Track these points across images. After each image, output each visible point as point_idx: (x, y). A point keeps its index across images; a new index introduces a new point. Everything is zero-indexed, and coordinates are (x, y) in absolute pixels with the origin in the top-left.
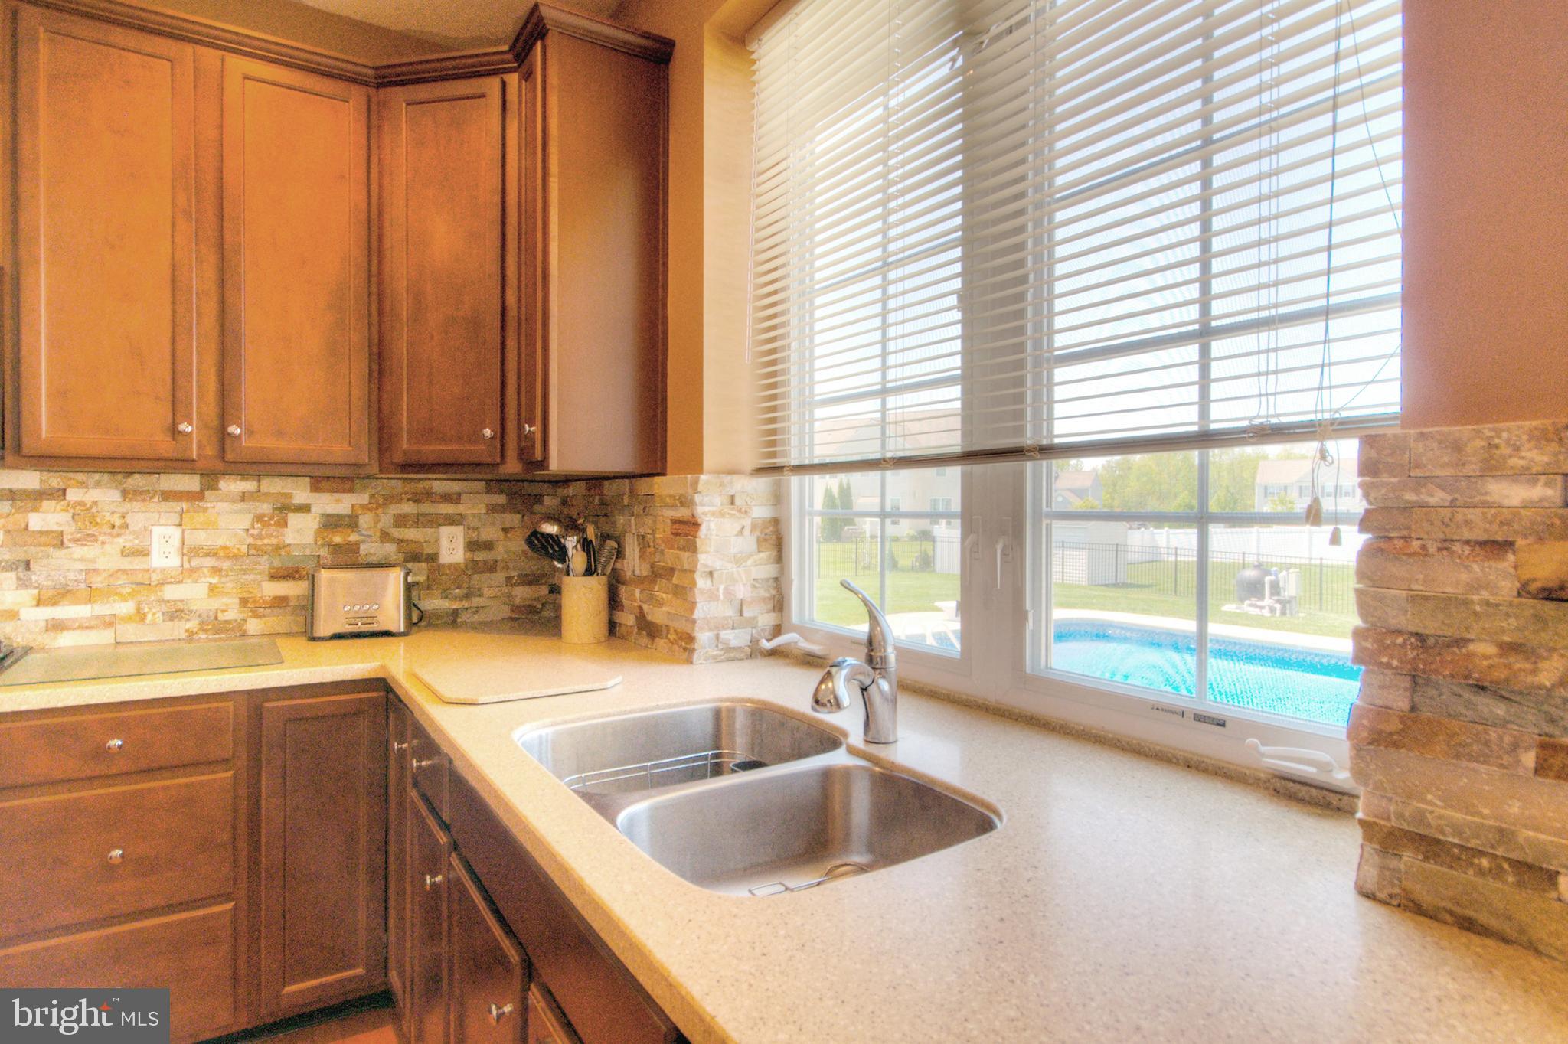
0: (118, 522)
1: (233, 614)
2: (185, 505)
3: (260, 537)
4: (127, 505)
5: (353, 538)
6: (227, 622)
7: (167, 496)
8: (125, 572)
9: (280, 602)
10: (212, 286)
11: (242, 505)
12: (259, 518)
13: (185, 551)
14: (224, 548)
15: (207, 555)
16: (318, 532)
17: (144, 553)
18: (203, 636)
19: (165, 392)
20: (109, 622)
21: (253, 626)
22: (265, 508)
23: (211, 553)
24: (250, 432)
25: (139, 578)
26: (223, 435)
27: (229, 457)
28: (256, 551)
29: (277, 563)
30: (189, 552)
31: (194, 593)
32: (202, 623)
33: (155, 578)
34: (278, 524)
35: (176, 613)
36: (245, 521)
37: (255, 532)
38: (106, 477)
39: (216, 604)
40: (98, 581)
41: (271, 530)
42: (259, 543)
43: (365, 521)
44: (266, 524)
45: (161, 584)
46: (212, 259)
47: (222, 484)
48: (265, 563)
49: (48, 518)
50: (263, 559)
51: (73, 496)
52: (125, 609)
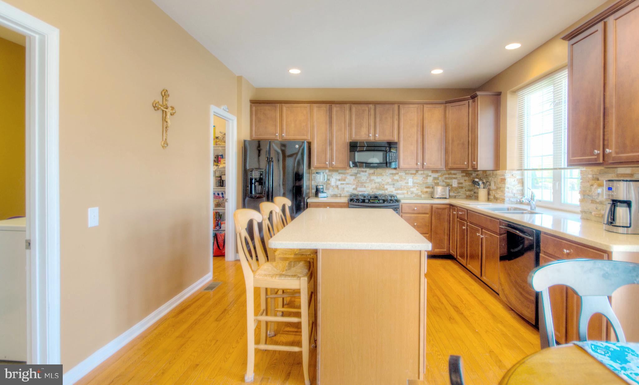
0: (405, 178)
1: (420, 194)
2: (413, 175)
4: (406, 176)
5: (438, 181)
6: (419, 195)
7: (411, 174)
8: (406, 186)
9: (427, 192)
11: (421, 176)
12: (424, 178)
14: (419, 183)
16: (432, 180)
17: (408, 183)
18: (416, 197)
19: (416, 158)
21: (423, 196)
22: (424, 176)
23: (417, 183)
24: (427, 164)
26: (423, 164)
27: (424, 168)
29: (426, 185)
30: (414, 183)
31: (414, 190)
32: (416, 194)
33: (410, 187)
34: (426, 179)
35: (412, 193)
36: (421, 178)
37: (423, 180)
38: (403, 171)
39: (417, 192)
40: (402, 187)
42: (424, 182)
43: (440, 178)
45: (411, 188)
47: (419, 172)
49: (396, 177)
50: (424, 185)
51: (400, 174)
52: (405, 192)
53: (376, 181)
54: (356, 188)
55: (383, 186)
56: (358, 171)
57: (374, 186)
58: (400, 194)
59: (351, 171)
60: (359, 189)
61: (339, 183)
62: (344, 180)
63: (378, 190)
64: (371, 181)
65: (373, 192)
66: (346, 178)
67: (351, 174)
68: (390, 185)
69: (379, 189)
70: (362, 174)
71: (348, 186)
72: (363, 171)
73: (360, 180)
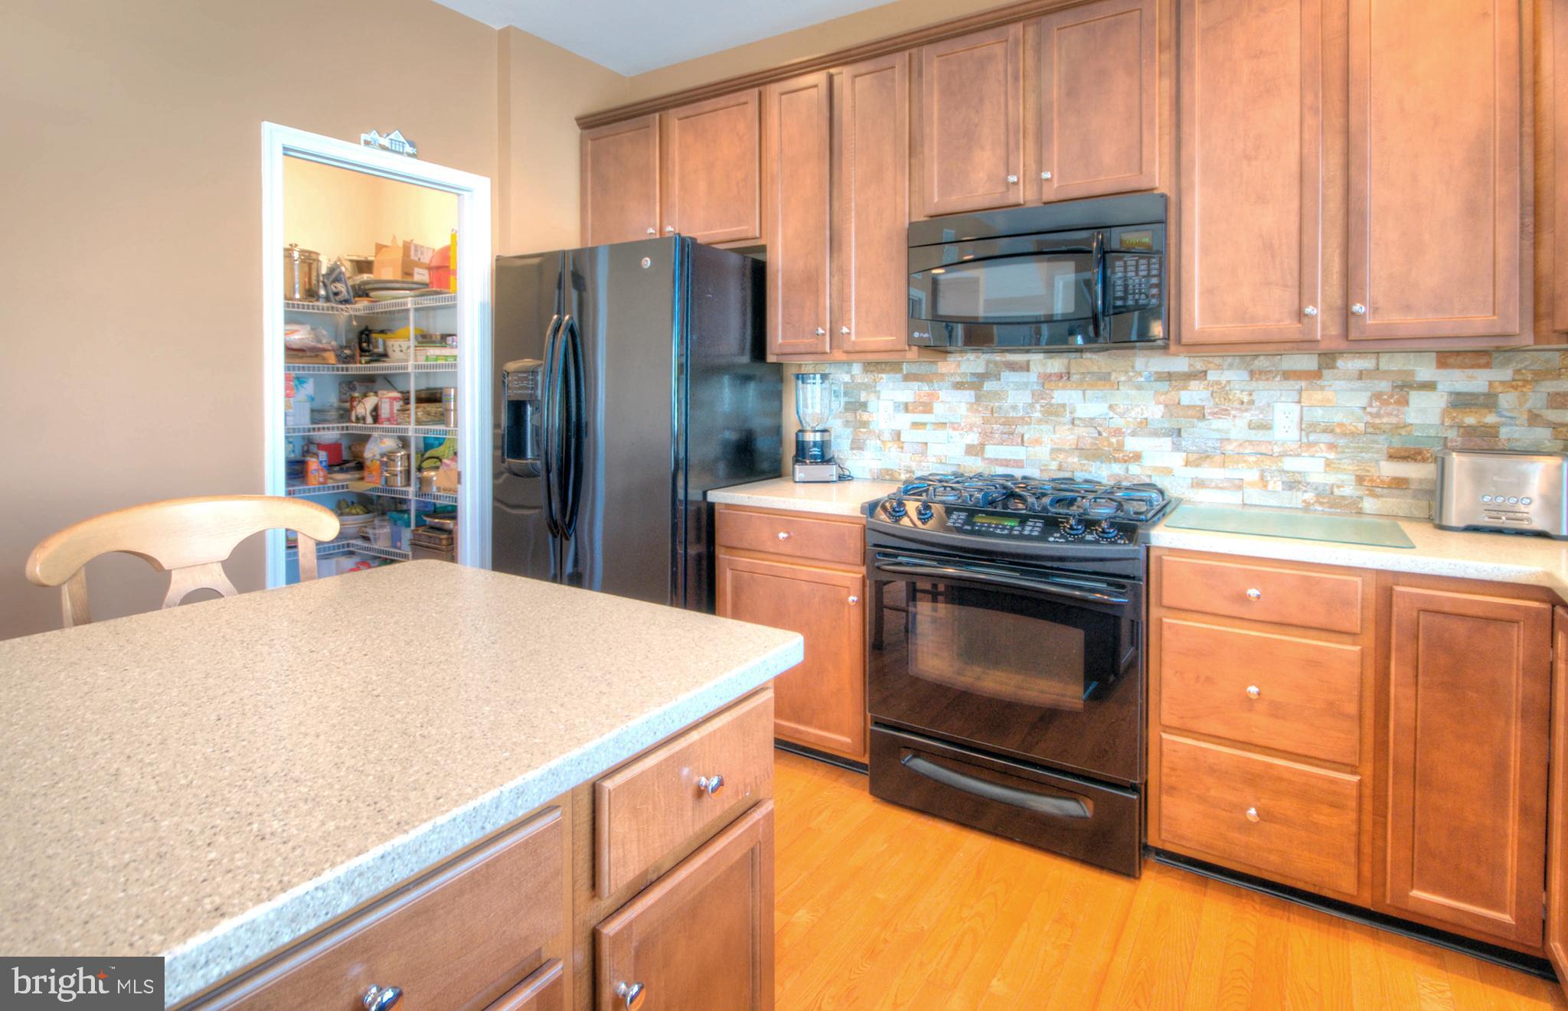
0: (1246, 399)
1: (1349, 490)
2: (1303, 384)
3: (1378, 415)
4: (1254, 384)
5: (1491, 419)
6: (1343, 497)
7: (1287, 375)
8: (1251, 442)
9: (1399, 484)
10: (1337, 173)
11: (1359, 384)
12: (1377, 396)
13: (1303, 426)
14: (1341, 425)
15: (1324, 431)
16: (1445, 413)
17: (1266, 426)
18: (1319, 508)
19: (1292, 280)
20: (1238, 486)
21: (1369, 505)
22: (1384, 386)
23: (1328, 430)
24: (1375, 310)
25: (1263, 449)
26: (1347, 314)
27: (1353, 335)
28: (1373, 429)
29: (1397, 443)
30: (1307, 428)
31: (1313, 467)
32: (1318, 495)
33: (1277, 449)
34: (1398, 402)
35: (1293, 484)
36: (1362, 399)
37: (1374, 410)
38: (1237, 360)
39: (1331, 479)
40: (1230, 448)
41: (1390, 408)
42: (1378, 421)
43: (1507, 400)
44: (1386, 403)
45: (1284, 454)
46: (1337, 144)
47: (1340, 363)
48: (1382, 443)
49: (1194, 394)
50: (1381, 438)
51: (1212, 376)
52: (1251, 475)
53: (1076, 415)
54: (982, 445)
55: (1114, 440)
56: (988, 362)
57: (1066, 436)
58: (1217, 487)
59: (959, 364)
60: (991, 451)
61: (904, 420)
62: (927, 408)
63: (1087, 458)
64: (1053, 412)
65: (1060, 468)
66: (933, 396)
67: (958, 379)
68: (1155, 433)
69: (1094, 453)
70: (1009, 377)
71: (941, 434)
72: (1013, 367)
73: (1000, 408)
